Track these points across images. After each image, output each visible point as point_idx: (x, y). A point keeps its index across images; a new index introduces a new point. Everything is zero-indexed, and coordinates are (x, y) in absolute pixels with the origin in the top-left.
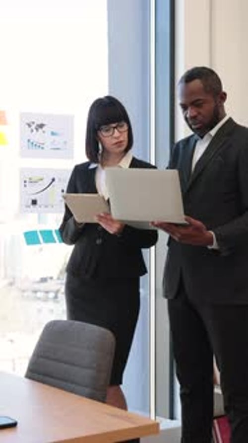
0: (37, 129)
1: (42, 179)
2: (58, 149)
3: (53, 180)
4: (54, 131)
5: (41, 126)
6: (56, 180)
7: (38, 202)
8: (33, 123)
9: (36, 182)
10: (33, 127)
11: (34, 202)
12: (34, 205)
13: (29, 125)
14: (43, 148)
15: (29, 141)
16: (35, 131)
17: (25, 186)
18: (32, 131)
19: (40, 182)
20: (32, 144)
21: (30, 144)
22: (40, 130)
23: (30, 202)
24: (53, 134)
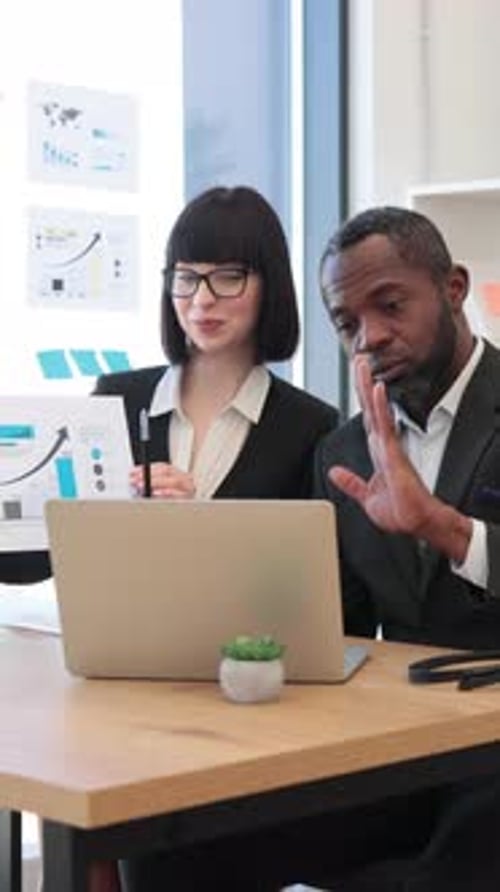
0: (63, 121)
1: (72, 234)
2: (107, 168)
3: (98, 237)
4: (99, 127)
5: (72, 114)
6: (103, 236)
7: (66, 285)
8: (56, 106)
9: (61, 239)
10: (56, 114)
11: (58, 285)
12: (58, 292)
13: (47, 112)
14: (75, 164)
15: (46, 146)
16: (59, 123)
17: (39, 246)
18: (53, 123)
19: (71, 240)
20: (52, 154)
21: (49, 153)
22: (70, 123)
23: (50, 285)
24: (97, 133)
